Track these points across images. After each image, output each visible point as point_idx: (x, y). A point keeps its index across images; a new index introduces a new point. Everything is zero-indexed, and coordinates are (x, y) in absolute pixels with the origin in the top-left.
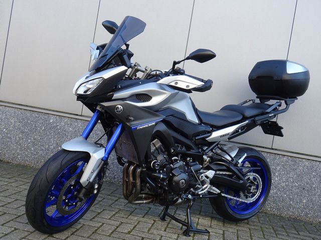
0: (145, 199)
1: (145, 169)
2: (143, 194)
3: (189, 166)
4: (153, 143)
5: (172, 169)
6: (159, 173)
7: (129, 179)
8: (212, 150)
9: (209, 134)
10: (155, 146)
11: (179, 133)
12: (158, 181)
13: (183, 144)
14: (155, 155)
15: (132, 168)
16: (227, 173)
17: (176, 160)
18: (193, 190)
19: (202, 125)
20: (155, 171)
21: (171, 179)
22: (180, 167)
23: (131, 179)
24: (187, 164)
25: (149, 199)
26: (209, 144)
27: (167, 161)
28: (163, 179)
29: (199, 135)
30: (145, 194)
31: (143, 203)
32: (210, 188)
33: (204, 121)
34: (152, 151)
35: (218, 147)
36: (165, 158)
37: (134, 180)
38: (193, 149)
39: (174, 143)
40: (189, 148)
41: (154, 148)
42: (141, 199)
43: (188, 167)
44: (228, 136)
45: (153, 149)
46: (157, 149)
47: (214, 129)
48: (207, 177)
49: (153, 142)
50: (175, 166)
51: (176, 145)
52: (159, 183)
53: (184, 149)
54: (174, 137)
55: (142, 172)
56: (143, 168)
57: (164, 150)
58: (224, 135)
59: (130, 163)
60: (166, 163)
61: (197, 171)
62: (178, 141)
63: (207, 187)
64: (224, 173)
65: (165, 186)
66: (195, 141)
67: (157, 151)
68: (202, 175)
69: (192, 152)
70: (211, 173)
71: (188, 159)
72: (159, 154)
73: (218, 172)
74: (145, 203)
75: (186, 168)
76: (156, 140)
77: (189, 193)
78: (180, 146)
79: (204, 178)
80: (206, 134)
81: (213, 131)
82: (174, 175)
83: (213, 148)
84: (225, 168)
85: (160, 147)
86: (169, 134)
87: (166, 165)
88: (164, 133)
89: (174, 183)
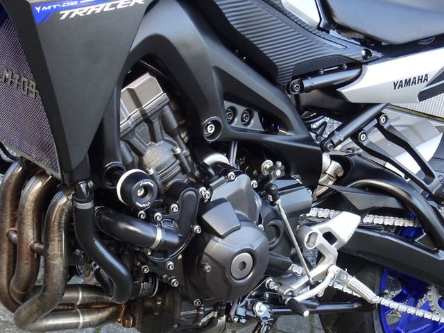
0: (86, 307)
1: (88, 206)
2: (75, 287)
3: (269, 192)
4: (132, 92)
5: (204, 206)
6: (149, 220)
7: (20, 233)
8: (354, 136)
9: (354, 73)
10: (138, 104)
11: (240, 56)
12: (144, 255)
13: (253, 103)
14: (135, 141)
15: (35, 187)
16: (399, 222)
17: (222, 170)
18: (273, 286)
19: (333, 33)
20: (130, 212)
21: (195, 246)
22: (236, 200)
23: (30, 234)
24: (264, 187)
25: (99, 310)
26: (349, 111)
27: (183, 171)
28: (165, 249)
29: (315, 74)
30: (85, 287)
31: (75, 326)
32: (337, 278)
33: (340, 18)
34: (124, 123)
35: (379, 127)
36: (177, 156)
37: (39, 240)
38: (287, 127)
39: (218, 96)
40: (273, 120)
41: (136, 113)
42: (68, 308)
43: (263, 197)
44: (422, 87)
45: (128, 115)
46: (146, 118)
47: (374, 54)
48: (330, 237)
49: (133, 85)
50: (217, 195)
51: (227, 104)
52: (146, 261)
53: (255, 124)
54: (222, 74)
55: (73, 215)
56: (78, 196)
57: (174, 123)
58: (408, 82)
59: (30, 170)
60: (182, 179)
61: (297, 214)
62: (235, 91)
63: (326, 273)
64: (389, 221)
65: (170, 273)
66: (297, 97)
67: (145, 127)
68: (315, 229)
69: (282, 138)
70: (345, 225)
71: (268, 164)
72: (154, 139)
73: (368, 219)
74: (86, 325)
75: (259, 202)
76: (146, 77)
77: (259, 297)
78: (241, 109)
79: (321, 240)
80: (341, 69)
81: (368, 60)
82: (209, 231)
83: (360, 129)
84: (392, 203)
85: (159, 112)
86: (201, 58)
87: (179, 187)
88: (182, 52)
89: (207, 267)
